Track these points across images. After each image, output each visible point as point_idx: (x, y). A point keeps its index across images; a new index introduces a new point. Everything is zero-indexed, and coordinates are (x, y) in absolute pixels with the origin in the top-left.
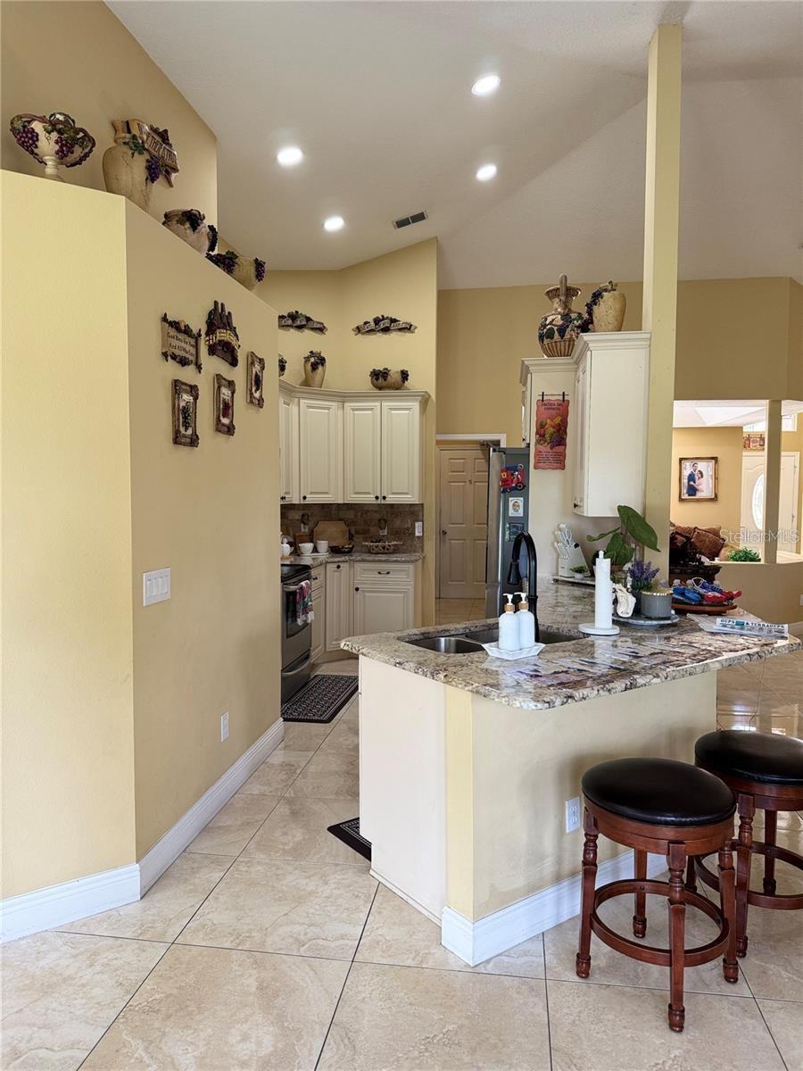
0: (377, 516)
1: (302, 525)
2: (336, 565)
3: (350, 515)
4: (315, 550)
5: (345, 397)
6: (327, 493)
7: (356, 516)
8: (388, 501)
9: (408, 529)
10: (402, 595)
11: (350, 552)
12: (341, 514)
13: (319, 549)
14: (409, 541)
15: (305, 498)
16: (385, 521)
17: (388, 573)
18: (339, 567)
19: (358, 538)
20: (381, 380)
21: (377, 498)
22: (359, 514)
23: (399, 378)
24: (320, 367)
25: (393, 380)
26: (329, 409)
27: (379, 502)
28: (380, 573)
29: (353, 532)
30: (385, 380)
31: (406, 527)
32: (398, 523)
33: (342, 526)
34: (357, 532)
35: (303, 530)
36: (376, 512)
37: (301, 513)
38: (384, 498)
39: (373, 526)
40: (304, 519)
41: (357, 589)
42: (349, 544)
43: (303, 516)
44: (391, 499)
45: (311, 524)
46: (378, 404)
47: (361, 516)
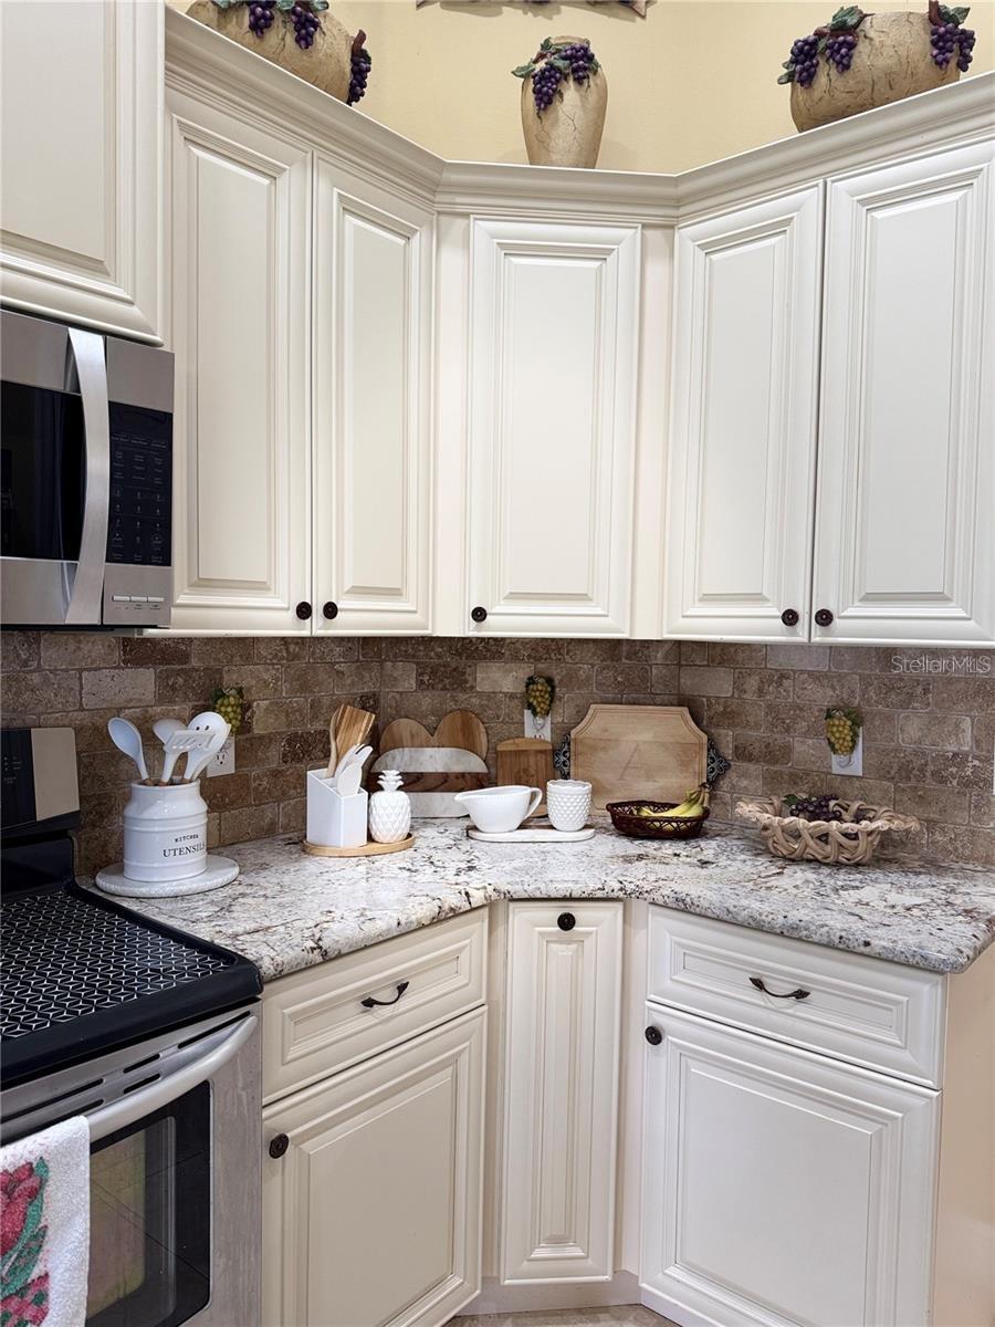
0: (823, 696)
1: (527, 713)
2: (553, 912)
3: (717, 685)
4: (538, 819)
5: (678, 202)
6: (582, 597)
7: (739, 687)
8: (844, 632)
9: (958, 759)
10: (867, 1130)
11: (691, 831)
12: (689, 682)
13: (556, 815)
14: (962, 817)
15: (479, 614)
16: (856, 719)
17: (800, 995)
18: (566, 922)
19: (744, 776)
20: (826, 74)
21: (790, 618)
22: (752, 683)
23: (918, 43)
24: (570, 92)
25: (885, 61)
26: (601, 255)
27: (801, 634)
28: (759, 984)
29: (728, 752)
30: (844, 66)
31: (951, 748)
32: (911, 730)
33: (675, 725)
34: (743, 753)
35: (529, 732)
36: (816, 677)
37: (525, 671)
38: (824, 618)
39: (805, 735)
40: (541, 693)
41: (654, 1035)
42: (692, 801)
43: (531, 681)
44: (859, 625)
45: (563, 713)
46: (811, 196)
47: (760, 692)
